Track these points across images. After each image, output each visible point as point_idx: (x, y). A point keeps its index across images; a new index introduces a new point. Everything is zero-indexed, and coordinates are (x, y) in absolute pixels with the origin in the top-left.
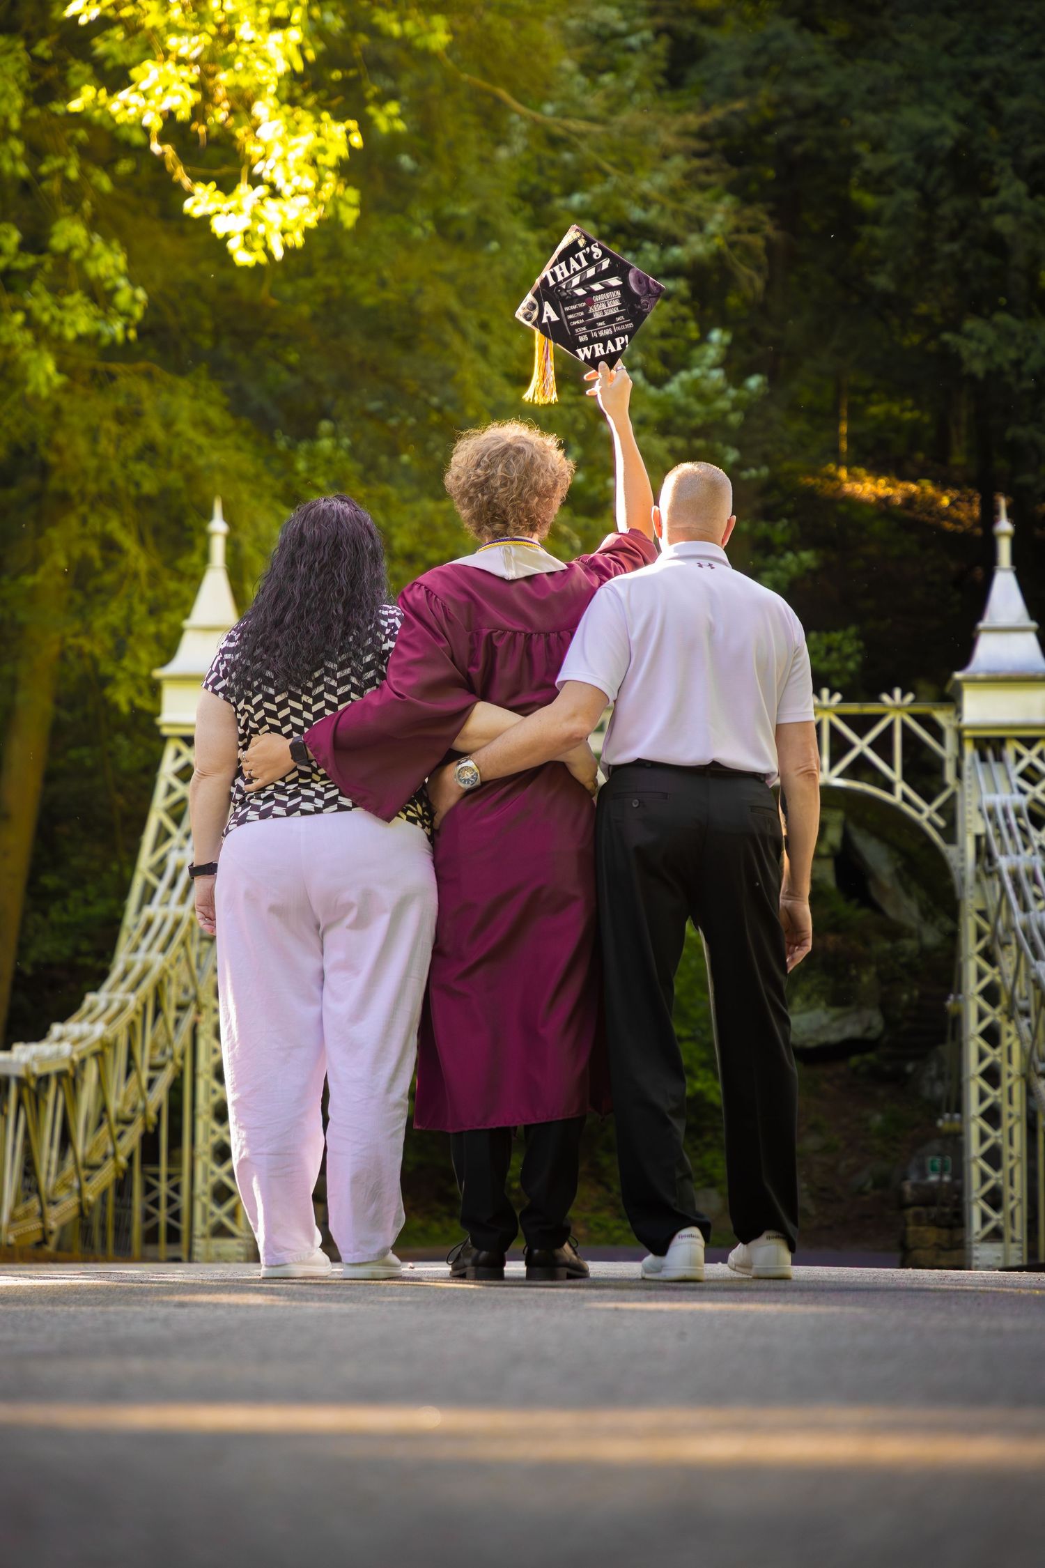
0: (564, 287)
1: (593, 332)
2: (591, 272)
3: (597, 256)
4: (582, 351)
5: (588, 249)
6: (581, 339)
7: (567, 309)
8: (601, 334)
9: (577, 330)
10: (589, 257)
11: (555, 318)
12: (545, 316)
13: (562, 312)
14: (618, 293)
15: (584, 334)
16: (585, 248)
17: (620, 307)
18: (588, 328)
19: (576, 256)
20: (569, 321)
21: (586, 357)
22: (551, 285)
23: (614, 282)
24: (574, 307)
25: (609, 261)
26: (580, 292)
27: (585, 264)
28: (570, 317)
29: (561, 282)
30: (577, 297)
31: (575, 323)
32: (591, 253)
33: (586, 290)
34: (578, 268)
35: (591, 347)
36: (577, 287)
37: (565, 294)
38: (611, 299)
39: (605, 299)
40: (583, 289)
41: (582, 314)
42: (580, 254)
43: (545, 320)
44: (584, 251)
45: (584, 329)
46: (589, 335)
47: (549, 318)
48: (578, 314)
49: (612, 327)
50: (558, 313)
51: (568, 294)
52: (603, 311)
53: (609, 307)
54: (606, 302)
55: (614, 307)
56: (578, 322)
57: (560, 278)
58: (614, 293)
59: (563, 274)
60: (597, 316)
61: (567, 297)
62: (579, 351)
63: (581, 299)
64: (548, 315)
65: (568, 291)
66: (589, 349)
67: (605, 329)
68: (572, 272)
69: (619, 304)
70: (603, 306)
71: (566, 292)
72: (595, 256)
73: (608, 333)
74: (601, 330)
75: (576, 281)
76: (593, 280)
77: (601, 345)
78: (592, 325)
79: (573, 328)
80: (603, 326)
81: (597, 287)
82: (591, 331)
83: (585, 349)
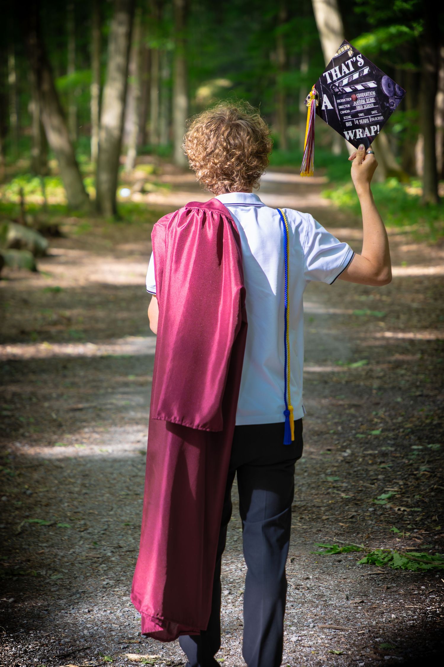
0: (337, 85)
1: (356, 120)
2: (356, 76)
3: (361, 64)
4: (348, 133)
5: (354, 58)
6: (347, 124)
7: (339, 101)
8: (361, 122)
9: (345, 118)
10: (355, 64)
11: (330, 107)
12: (324, 105)
13: (335, 103)
14: (374, 93)
15: (349, 121)
16: (352, 58)
17: (375, 104)
18: (353, 117)
19: (346, 63)
20: (340, 110)
21: (350, 137)
22: (328, 83)
23: (371, 84)
24: (343, 100)
25: (368, 68)
26: (348, 90)
27: (352, 69)
28: (341, 107)
29: (335, 81)
30: (346, 93)
31: (343, 112)
32: (357, 61)
33: (352, 89)
34: (347, 72)
35: (354, 131)
36: (346, 85)
37: (337, 90)
38: (369, 97)
39: (365, 97)
40: (350, 88)
41: (349, 106)
42: (349, 62)
43: (323, 108)
44: (352, 60)
45: (350, 117)
46: (353, 122)
47: (326, 107)
48: (346, 106)
49: (368, 118)
50: (332, 103)
51: (340, 91)
52: (363, 105)
53: (367, 103)
54: (365, 99)
55: (370, 103)
56: (345, 112)
57: (335, 78)
58: (371, 93)
59: (337, 75)
60: (359, 108)
61: (339, 93)
62: (345, 133)
63: (348, 95)
64: (325, 104)
65: (340, 88)
66: (352, 132)
67: (364, 118)
68: (343, 74)
69: (374, 101)
70: (363, 102)
71: (338, 89)
72: (359, 64)
73: (366, 122)
74: (361, 119)
75: (345, 81)
76: (357, 82)
77: (361, 130)
78: (356, 115)
79: (342, 116)
80: (362, 116)
81: (359, 87)
82: (354, 119)
83: (350, 132)
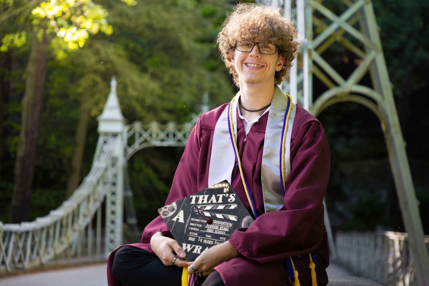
0: (199, 207)
1: (200, 238)
2: (221, 207)
3: (231, 201)
4: (186, 246)
5: (227, 195)
6: (190, 239)
7: (193, 219)
8: (205, 241)
9: (191, 233)
10: (225, 201)
11: (182, 220)
12: (177, 217)
13: (188, 220)
14: (231, 225)
15: (194, 237)
16: (226, 194)
17: (226, 232)
18: (198, 235)
19: (218, 195)
20: (189, 226)
21: (187, 249)
22: (192, 203)
23: (233, 218)
24: (198, 220)
25: (236, 206)
26: (207, 214)
27: (220, 201)
28: (192, 224)
29: (199, 204)
30: (204, 216)
31: (192, 229)
32: (229, 197)
33: (211, 215)
34: (215, 201)
35: (193, 246)
36: (207, 211)
37: (197, 211)
38: (224, 226)
39: (220, 224)
40: (210, 214)
41: (200, 226)
42: (221, 196)
43: (175, 219)
44: (224, 195)
45: (196, 234)
46: (197, 239)
47: (178, 219)
48: (198, 225)
49: (214, 241)
50: (185, 218)
51: (199, 212)
52: (215, 230)
53: (220, 229)
54: (220, 226)
55: (223, 231)
56: (194, 229)
57: (200, 202)
58: (228, 224)
59: (203, 201)
60: (209, 231)
61: (197, 214)
62: (184, 245)
63: (205, 217)
64: (178, 217)
65: (200, 211)
66: (191, 246)
67: (209, 240)
68: (210, 202)
69: (227, 230)
70: (217, 228)
71: (198, 210)
72: (229, 200)
73: (209, 243)
74: (206, 239)
75: (209, 208)
76: (220, 212)
77: (201, 248)
78: (203, 235)
79: (188, 231)
80: (209, 238)
81: (220, 216)
82: (200, 237)
83: (189, 245)
